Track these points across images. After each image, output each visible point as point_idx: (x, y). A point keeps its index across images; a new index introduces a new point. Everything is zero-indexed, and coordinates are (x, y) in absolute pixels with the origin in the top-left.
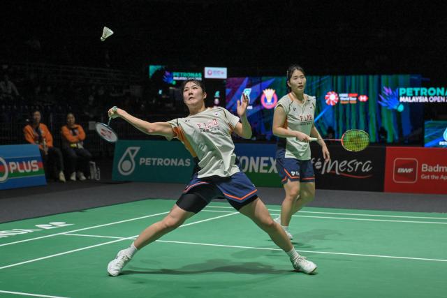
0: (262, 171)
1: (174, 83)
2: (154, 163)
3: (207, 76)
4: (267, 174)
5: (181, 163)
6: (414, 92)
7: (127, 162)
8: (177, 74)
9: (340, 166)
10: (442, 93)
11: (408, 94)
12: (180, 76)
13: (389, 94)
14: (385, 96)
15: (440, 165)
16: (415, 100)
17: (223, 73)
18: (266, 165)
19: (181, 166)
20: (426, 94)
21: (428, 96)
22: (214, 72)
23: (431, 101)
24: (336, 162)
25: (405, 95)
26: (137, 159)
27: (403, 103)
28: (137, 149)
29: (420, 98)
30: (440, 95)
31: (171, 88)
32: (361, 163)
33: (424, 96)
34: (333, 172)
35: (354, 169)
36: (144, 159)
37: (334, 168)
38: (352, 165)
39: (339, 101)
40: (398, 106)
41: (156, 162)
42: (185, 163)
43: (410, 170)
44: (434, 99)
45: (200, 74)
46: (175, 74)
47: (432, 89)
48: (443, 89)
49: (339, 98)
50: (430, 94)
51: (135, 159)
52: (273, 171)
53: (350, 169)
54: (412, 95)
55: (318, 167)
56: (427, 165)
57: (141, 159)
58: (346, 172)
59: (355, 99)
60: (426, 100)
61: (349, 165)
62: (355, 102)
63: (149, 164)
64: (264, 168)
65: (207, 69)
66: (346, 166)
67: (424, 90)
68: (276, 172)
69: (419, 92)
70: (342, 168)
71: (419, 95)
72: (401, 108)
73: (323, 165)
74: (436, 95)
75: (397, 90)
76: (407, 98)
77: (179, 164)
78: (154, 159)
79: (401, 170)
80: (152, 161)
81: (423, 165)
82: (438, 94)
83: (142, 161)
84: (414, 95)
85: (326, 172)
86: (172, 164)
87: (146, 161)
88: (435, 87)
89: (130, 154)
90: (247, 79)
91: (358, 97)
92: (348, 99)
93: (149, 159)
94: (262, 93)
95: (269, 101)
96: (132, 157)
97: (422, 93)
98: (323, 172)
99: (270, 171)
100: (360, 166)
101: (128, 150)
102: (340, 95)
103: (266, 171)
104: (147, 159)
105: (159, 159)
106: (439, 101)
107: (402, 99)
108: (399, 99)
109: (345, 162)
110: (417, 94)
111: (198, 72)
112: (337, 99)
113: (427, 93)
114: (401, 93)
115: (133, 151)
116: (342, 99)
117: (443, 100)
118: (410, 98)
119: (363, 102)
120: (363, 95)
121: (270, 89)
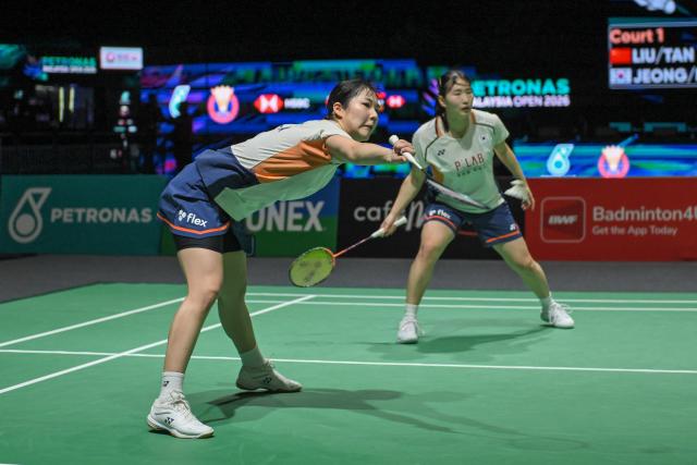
1: (44, 77)
2: (79, 219)
3: (105, 65)
5: (134, 215)
6: (487, 89)
7: (27, 218)
8: (51, 60)
10: (537, 90)
11: (476, 93)
12: (55, 64)
15: (627, 208)
16: (488, 102)
17: (134, 59)
18: (299, 216)
19: (133, 222)
20: (508, 92)
21: (513, 96)
22: (120, 57)
23: (518, 105)
26: (46, 211)
28: (46, 192)
29: (499, 99)
30: (534, 94)
31: (39, 88)
33: (505, 95)
36: (60, 211)
41: (84, 215)
42: (140, 216)
43: (572, 219)
45: (92, 61)
47: (518, 82)
48: (538, 82)
50: (515, 91)
51: (42, 211)
52: (313, 227)
54: (483, 93)
56: (602, 210)
57: (54, 211)
59: (381, 102)
60: (508, 102)
63: (71, 220)
64: (295, 222)
67: (504, 86)
68: (319, 228)
69: (496, 89)
71: (496, 94)
74: (526, 94)
77: (130, 218)
78: (80, 211)
79: (555, 219)
80: (75, 215)
81: (595, 209)
82: (529, 92)
83: (55, 214)
84: (487, 94)
86: (115, 220)
87: (64, 215)
88: (525, 79)
89: (32, 201)
90: (180, 68)
91: (386, 99)
93: (71, 210)
94: (209, 94)
95: (223, 108)
96: (36, 208)
97: (501, 90)
99: (308, 227)
101: (28, 195)
103: (298, 227)
104: (67, 210)
105: (89, 211)
106: (531, 104)
110: (492, 91)
111: (89, 57)
113: (510, 90)
115: (37, 197)
117: (538, 102)
118: (480, 99)
119: (395, 109)
120: (395, 95)
121: (225, 85)
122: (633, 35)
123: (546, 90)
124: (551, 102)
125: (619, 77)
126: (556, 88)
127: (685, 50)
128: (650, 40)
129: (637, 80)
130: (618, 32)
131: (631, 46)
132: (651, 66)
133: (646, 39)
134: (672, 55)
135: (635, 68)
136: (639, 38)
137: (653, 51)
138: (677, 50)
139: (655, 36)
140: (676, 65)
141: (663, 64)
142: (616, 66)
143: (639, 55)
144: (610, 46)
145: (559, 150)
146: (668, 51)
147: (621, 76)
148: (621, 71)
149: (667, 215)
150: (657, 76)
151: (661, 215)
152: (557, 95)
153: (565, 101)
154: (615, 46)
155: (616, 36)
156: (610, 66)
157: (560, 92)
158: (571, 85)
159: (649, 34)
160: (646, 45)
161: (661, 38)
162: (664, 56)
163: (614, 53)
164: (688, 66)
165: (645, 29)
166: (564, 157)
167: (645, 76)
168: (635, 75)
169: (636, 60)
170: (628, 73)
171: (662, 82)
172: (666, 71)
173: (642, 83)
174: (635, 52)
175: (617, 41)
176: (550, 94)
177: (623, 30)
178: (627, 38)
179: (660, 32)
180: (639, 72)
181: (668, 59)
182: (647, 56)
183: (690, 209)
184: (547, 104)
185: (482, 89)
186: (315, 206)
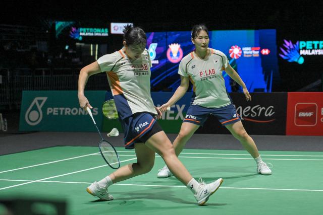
0: (169, 118)
1: (80, 38)
2: (61, 113)
3: (113, 32)
4: (174, 121)
6: (313, 45)
7: (35, 113)
8: (84, 30)
9: (244, 112)
11: (308, 47)
12: (87, 32)
13: (289, 47)
14: (285, 49)
16: (314, 52)
18: (173, 112)
24: (240, 107)
25: (305, 49)
26: (44, 109)
27: (303, 56)
28: (45, 99)
29: (319, 51)
31: (78, 44)
32: (264, 108)
35: (258, 114)
36: (51, 109)
39: (243, 54)
40: (299, 59)
41: (64, 111)
42: (93, 112)
43: (310, 114)
45: (106, 30)
46: (81, 29)
49: (242, 51)
51: (42, 109)
52: (180, 117)
53: (254, 114)
54: (311, 48)
57: (48, 109)
58: (249, 117)
59: (258, 52)
61: (252, 110)
62: (258, 56)
63: (57, 114)
64: (171, 115)
65: (113, 25)
66: (250, 111)
68: (182, 118)
69: (318, 45)
70: (246, 113)
71: (318, 48)
72: (301, 61)
75: (297, 43)
76: (307, 51)
78: (62, 109)
79: (302, 114)
80: (59, 111)
84: (314, 48)
86: (79, 114)
87: (53, 111)
89: (37, 104)
90: (153, 34)
91: (260, 51)
92: (251, 52)
93: (57, 109)
94: (168, 48)
95: (175, 55)
96: (40, 107)
97: (321, 47)
99: (177, 118)
100: (263, 111)
101: (36, 100)
102: (244, 49)
103: (172, 118)
104: (55, 109)
105: (67, 109)
107: (302, 52)
108: (299, 52)
109: (249, 107)
110: (316, 47)
111: (104, 28)
112: (241, 52)
114: (301, 47)
115: (40, 102)
116: (245, 52)
118: (309, 51)
119: (265, 55)
120: (265, 48)
121: (176, 43)
185: (311, 45)
186: (181, 107)
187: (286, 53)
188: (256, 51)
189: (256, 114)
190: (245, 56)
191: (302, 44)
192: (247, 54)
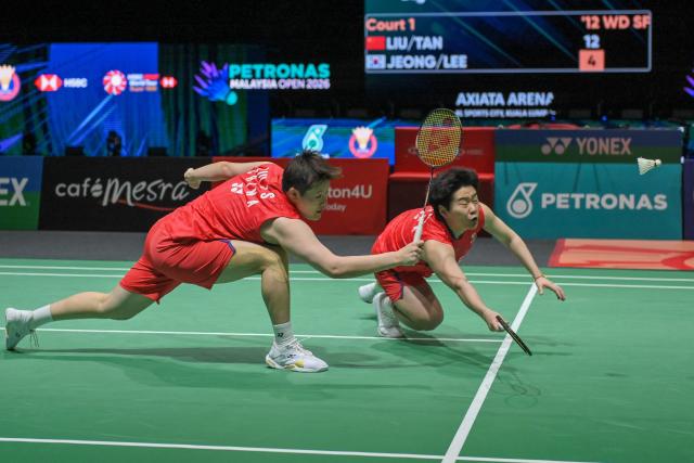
4: (8, 207)
6: (253, 72)
9: (135, 191)
10: (300, 74)
11: (243, 75)
13: (211, 74)
14: (205, 78)
16: (255, 84)
20: (273, 75)
21: (277, 79)
23: (282, 87)
24: (128, 184)
25: (238, 77)
27: (235, 90)
29: (264, 81)
30: (297, 77)
32: (170, 185)
33: (271, 78)
34: (121, 201)
35: (159, 195)
37: (123, 196)
38: (154, 188)
39: (128, 86)
40: (227, 96)
44: (287, 84)
47: (284, 66)
48: (302, 66)
49: (128, 81)
50: (280, 75)
52: (18, 202)
53: (152, 196)
54: (250, 76)
55: (96, 194)
58: (144, 201)
59: (154, 83)
60: (273, 85)
61: (149, 189)
62: (155, 89)
66: (145, 191)
67: (270, 69)
68: (23, 203)
69: (262, 72)
70: (138, 195)
71: (262, 77)
72: (232, 99)
73: (104, 189)
74: (290, 77)
75: (225, 68)
76: (242, 81)
82: (293, 75)
84: (254, 77)
85: (110, 203)
88: (289, 64)
91: (160, 80)
92: (143, 83)
95: (5, 86)
97: (267, 74)
98: (105, 203)
99: (12, 203)
100: (169, 191)
102: (130, 77)
106: (294, 87)
107: (234, 84)
109: (144, 184)
110: (258, 74)
112: (125, 83)
113: (276, 74)
114: (232, 74)
116: (132, 83)
117: (301, 84)
118: (247, 81)
119: (168, 89)
120: (168, 76)
121: (7, 65)
122: (387, 23)
123: (308, 74)
124: (313, 85)
125: (374, 63)
126: (318, 72)
127: (434, 39)
128: (403, 28)
129: (390, 66)
130: (373, 21)
131: (386, 34)
132: (403, 53)
133: (399, 27)
134: (422, 43)
135: (389, 54)
136: (393, 26)
137: (406, 39)
138: (427, 39)
139: (407, 25)
140: (426, 52)
141: (414, 52)
142: (371, 53)
143: (392, 43)
144: (366, 34)
145: (313, 131)
146: (418, 39)
147: (376, 62)
148: (376, 57)
149: (337, 193)
150: (408, 62)
151: (332, 193)
152: (318, 78)
153: (326, 84)
154: (371, 34)
155: (372, 25)
156: (366, 52)
157: (321, 76)
158: (331, 69)
159: (402, 23)
160: (398, 33)
161: (413, 27)
162: (415, 43)
163: (369, 40)
164: (436, 53)
165: (398, 19)
166: (317, 136)
167: (398, 62)
168: (388, 61)
169: (389, 47)
170: (382, 59)
171: (413, 68)
172: (417, 57)
173: (394, 69)
174: (389, 40)
175: (373, 29)
176: (312, 78)
177: (379, 19)
178: (382, 26)
179: (412, 21)
180: (393, 58)
181: (419, 47)
182: (400, 43)
183: (357, 188)
184: (309, 87)
185: (249, 71)
186: (19, 182)
187: (204, 85)
188: (152, 80)
189: (155, 195)
190: (132, 89)
191: (234, 69)
192: (135, 87)
